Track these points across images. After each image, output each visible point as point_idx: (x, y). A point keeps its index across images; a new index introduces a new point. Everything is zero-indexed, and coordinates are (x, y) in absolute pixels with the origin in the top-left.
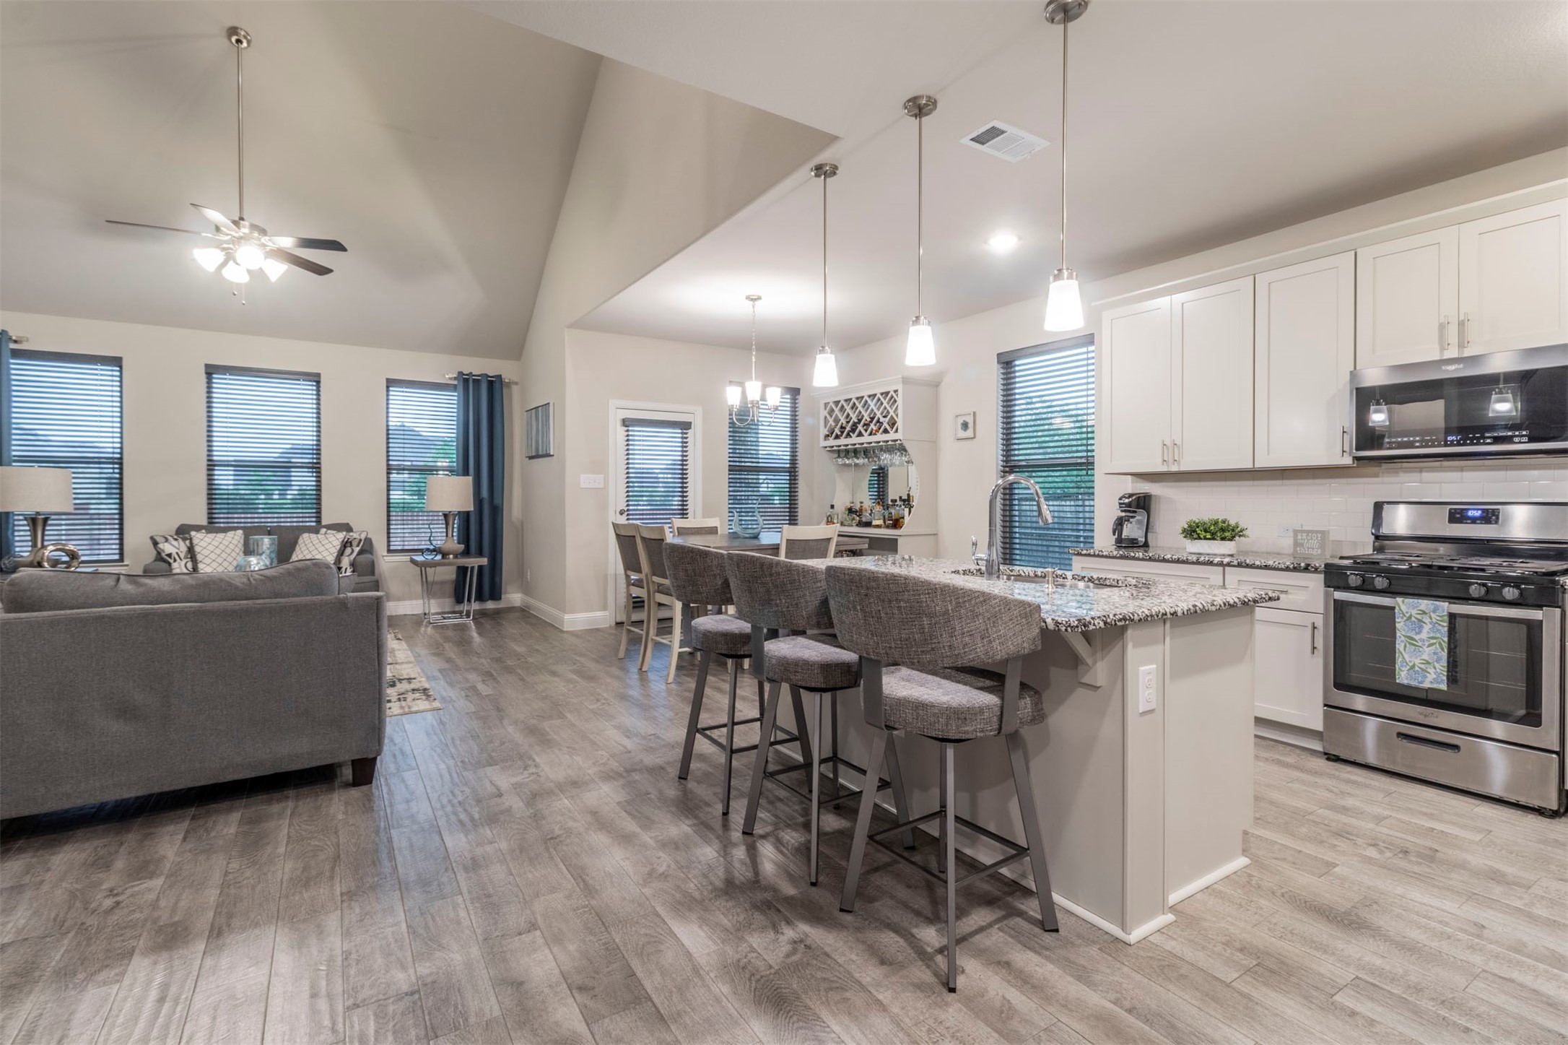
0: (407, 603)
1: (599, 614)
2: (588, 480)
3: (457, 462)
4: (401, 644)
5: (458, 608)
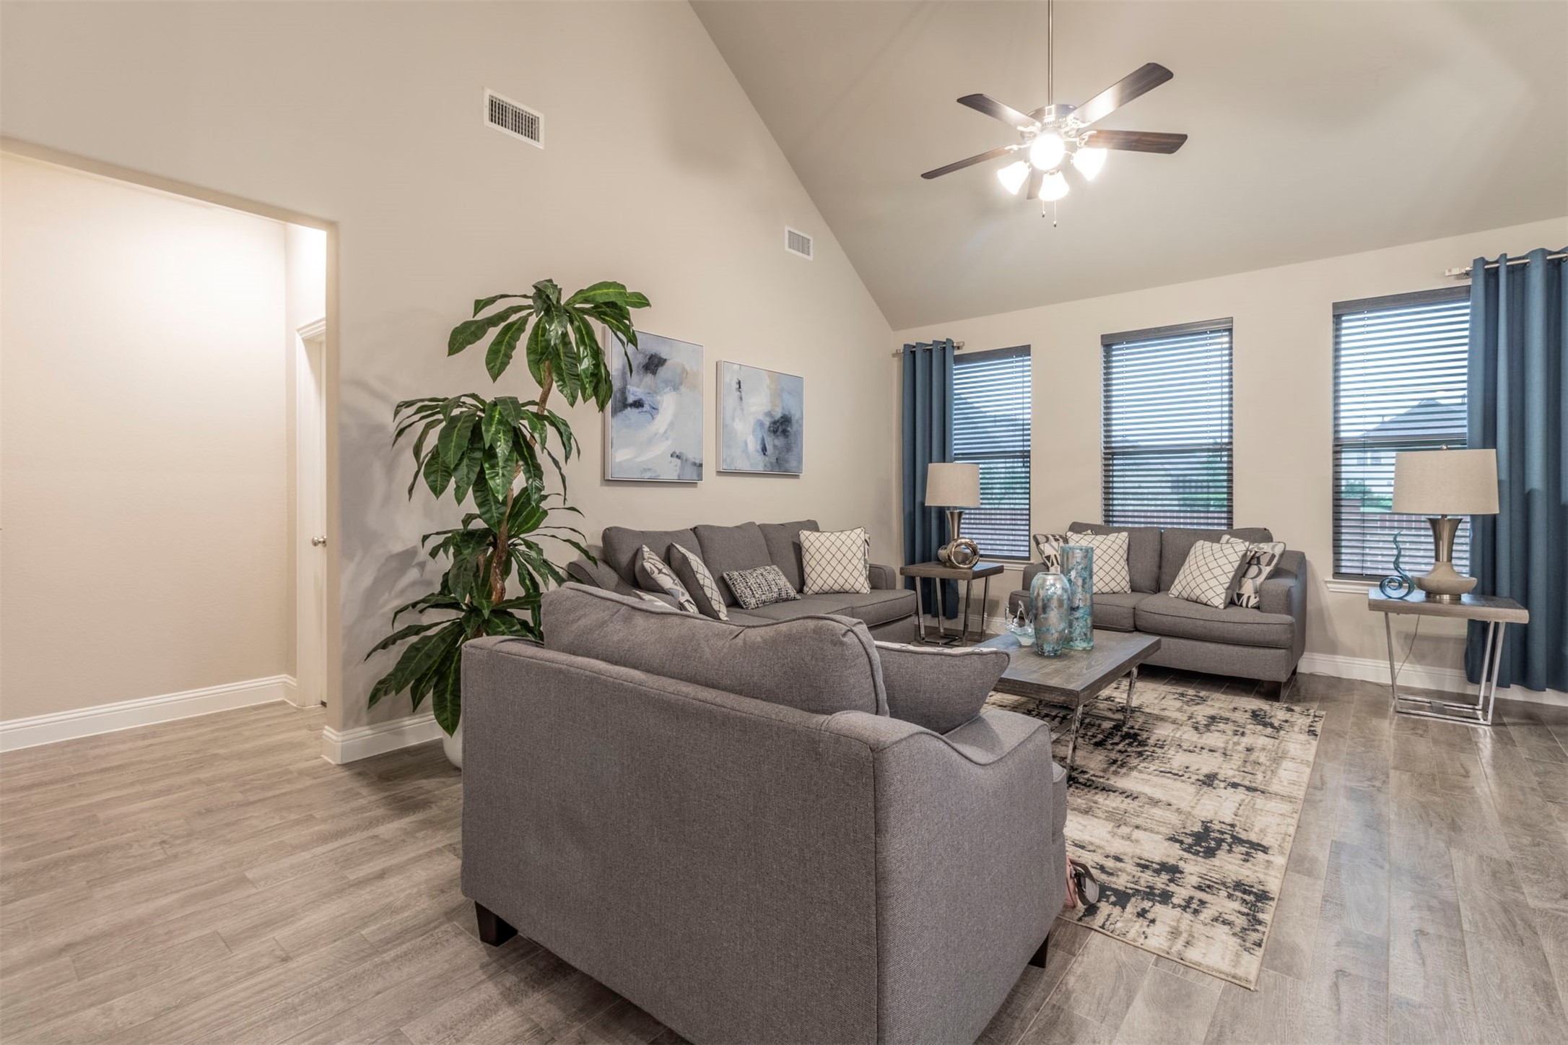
4: (1308, 746)
5: (1470, 690)
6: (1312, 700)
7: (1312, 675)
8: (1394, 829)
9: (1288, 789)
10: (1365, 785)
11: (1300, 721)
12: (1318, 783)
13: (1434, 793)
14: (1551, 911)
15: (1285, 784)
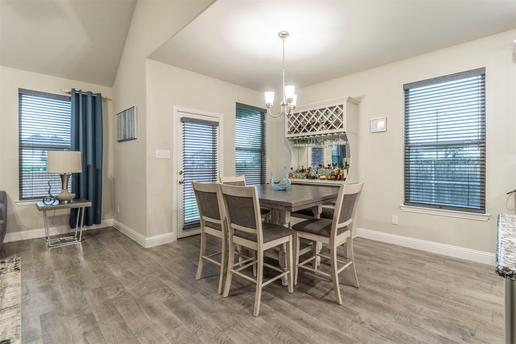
0: (35, 231)
1: (168, 235)
2: (160, 154)
3: (71, 143)
4: (17, 276)
5: (72, 231)
6: (12, 254)
7: (9, 243)
8: (63, 296)
9: (12, 302)
10: (46, 283)
11: (10, 266)
12: (26, 291)
13: (71, 273)
14: (116, 297)
15: (10, 300)
